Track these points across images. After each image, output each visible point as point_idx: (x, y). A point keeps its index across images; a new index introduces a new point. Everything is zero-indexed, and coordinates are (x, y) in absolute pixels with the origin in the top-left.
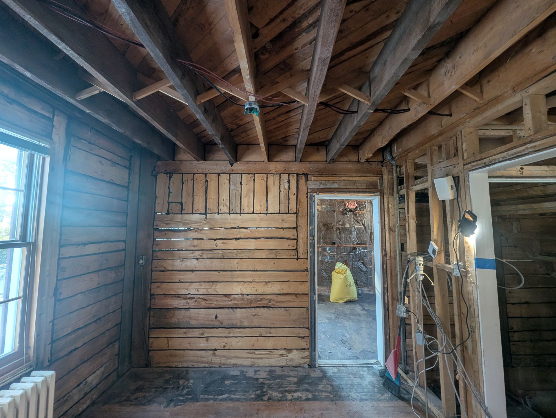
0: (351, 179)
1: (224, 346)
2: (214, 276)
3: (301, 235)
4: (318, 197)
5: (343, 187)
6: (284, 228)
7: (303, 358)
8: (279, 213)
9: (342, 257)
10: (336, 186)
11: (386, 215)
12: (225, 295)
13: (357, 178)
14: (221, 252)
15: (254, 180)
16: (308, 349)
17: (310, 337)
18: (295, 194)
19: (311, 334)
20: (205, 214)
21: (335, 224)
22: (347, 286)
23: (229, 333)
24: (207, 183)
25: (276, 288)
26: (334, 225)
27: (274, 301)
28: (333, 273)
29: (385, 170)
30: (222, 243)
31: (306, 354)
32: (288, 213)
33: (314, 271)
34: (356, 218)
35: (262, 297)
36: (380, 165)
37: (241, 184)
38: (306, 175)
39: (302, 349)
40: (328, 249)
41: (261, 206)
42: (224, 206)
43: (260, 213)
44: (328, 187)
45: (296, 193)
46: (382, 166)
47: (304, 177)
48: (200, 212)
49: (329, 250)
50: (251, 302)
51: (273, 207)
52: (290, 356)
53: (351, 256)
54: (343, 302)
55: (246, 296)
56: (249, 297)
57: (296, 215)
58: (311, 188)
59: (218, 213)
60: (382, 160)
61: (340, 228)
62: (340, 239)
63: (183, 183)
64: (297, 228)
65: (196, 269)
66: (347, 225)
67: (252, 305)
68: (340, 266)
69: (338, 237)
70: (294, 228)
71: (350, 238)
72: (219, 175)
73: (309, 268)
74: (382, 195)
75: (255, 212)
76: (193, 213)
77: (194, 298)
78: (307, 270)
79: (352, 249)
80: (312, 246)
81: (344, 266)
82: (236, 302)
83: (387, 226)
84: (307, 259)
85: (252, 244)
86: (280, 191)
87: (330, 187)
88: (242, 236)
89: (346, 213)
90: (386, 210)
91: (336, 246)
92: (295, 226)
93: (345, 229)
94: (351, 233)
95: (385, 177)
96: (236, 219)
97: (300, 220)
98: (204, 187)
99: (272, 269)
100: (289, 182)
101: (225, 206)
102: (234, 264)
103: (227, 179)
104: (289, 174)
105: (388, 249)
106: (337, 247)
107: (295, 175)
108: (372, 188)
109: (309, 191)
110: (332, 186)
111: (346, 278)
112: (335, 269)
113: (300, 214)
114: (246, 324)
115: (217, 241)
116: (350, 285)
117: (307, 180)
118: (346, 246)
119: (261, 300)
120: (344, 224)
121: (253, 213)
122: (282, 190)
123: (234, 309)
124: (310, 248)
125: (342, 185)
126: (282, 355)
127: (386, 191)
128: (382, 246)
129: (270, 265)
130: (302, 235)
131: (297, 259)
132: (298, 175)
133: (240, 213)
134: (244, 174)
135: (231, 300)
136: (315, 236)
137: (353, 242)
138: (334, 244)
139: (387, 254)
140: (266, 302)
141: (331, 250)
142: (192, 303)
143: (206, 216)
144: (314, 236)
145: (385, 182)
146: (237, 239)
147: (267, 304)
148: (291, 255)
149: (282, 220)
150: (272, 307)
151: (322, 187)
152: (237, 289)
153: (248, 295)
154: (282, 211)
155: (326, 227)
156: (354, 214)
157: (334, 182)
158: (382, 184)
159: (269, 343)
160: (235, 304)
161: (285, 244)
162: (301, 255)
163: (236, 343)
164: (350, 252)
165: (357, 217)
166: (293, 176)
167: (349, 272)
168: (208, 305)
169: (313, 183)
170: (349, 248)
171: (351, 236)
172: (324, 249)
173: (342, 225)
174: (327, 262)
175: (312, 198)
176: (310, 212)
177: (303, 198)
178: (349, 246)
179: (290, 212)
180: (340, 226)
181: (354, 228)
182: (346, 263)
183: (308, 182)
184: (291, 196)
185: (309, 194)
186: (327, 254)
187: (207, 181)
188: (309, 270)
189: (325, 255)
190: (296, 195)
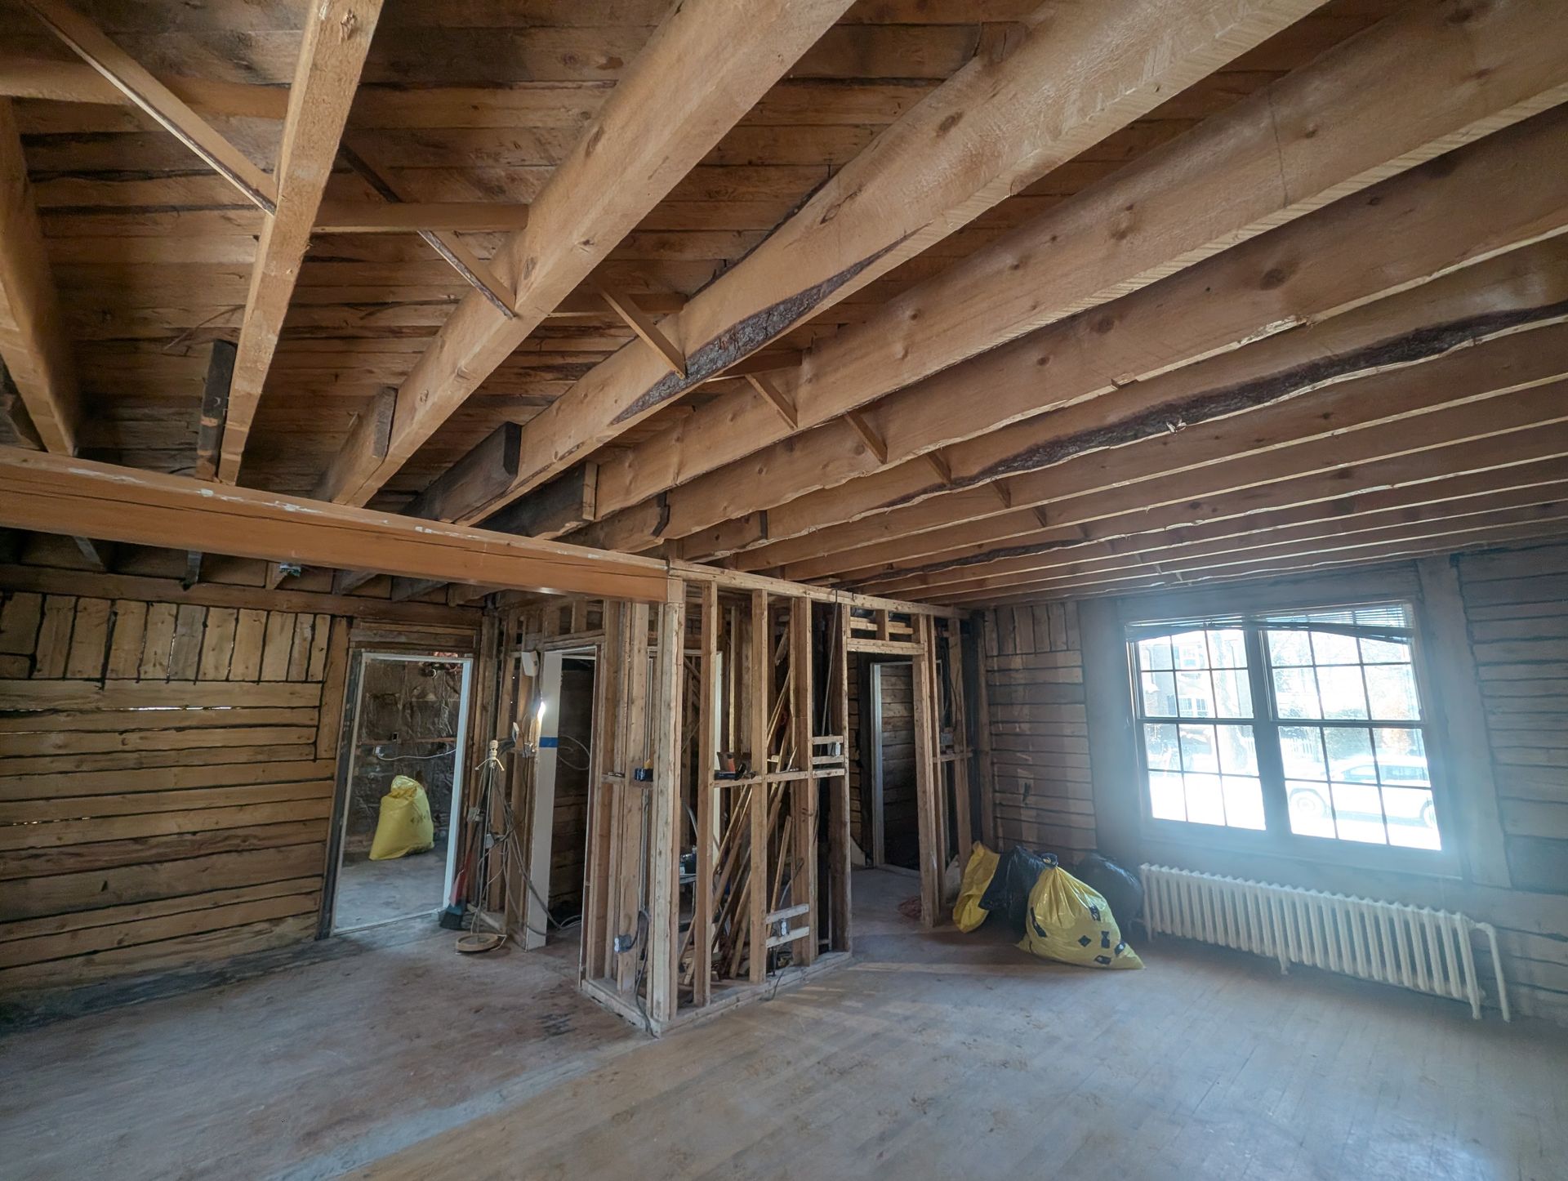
0: (431, 630)
1: (120, 942)
2: (110, 805)
3: (326, 720)
4: (367, 657)
5: (415, 642)
6: (293, 708)
7: (306, 928)
8: (287, 681)
9: (410, 766)
10: (403, 639)
11: (480, 688)
12: (136, 840)
13: (440, 630)
14: (136, 755)
15: (237, 620)
16: (317, 911)
17: (323, 892)
18: (322, 649)
19: (324, 907)
20: (102, 680)
21: (402, 698)
22: (412, 821)
23: (138, 913)
24: (113, 618)
25: (261, 815)
26: (400, 698)
27: (255, 837)
28: (386, 800)
29: (486, 620)
30: (141, 738)
31: (314, 919)
32: (306, 682)
33: (346, 779)
34: (452, 683)
35: (227, 833)
36: (480, 613)
37: (205, 625)
38: (350, 620)
39: (304, 914)
40: (378, 750)
41: (247, 668)
42: (154, 665)
43: (243, 681)
44: (388, 640)
45: (325, 647)
46: (483, 615)
47: (344, 622)
48: (86, 676)
49: (381, 752)
50: (202, 844)
51: (274, 668)
52: (278, 930)
53: (433, 762)
54: (399, 856)
55: (189, 837)
56: (198, 837)
57: (320, 685)
58: (357, 640)
59: (138, 680)
60: (483, 605)
61: (414, 704)
62: (411, 727)
63: (43, 614)
64: (319, 707)
65: (60, 794)
66: (431, 697)
67: (202, 852)
68: (402, 782)
69: (406, 724)
70: (314, 707)
71: (434, 724)
72: (149, 603)
73: (336, 774)
74: (477, 659)
75: (231, 678)
76: (64, 678)
77: (45, 855)
78: (331, 778)
79: (435, 747)
80: (348, 736)
81: (411, 783)
82: (161, 850)
83: (479, 703)
84: (335, 759)
85: (217, 738)
86: (293, 643)
87: (392, 640)
88: (194, 723)
89: (431, 674)
90: (480, 680)
91: (399, 741)
92: (318, 704)
93: (425, 707)
94: (438, 714)
95: (485, 631)
96: (183, 692)
97: (327, 693)
98: (105, 626)
99: (259, 781)
100: (313, 628)
101: (158, 666)
102: (168, 778)
103: (170, 615)
104: (315, 615)
105: (476, 737)
106: (402, 744)
107: (329, 617)
108: (463, 646)
109: (353, 644)
110: (397, 640)
111: (412, 805)
112: (390, 791)
113: (329, 683)
114: (182, 889)
115: (124, 735)
116: (421, 818)
117: (350, 625)
118: (423, 741)
119: (226, 838)
120: (423, 694)
121: (227, 680)
122: (297, 641)
123: (157, 866)
124: (343, 740)
125: (414, 638)
126: (259, 933)
127: (484, 651)
128: (468, 732)
129: (256, 774)
130: (329, 719)
131: (314, 760)
132: (333, 617)
133: (196, 680)
134: (213, 606)
135: (152, 847)
136: (354, 720)
137: (439, 732)
138: (395, 738)
139: (473, 744)
140: (238, 841)
141: (386, 752)
142: (39, 865)
143: (103, 684)
144: (352, 720)
145: (485, 638)
146: (179, 729)
147: (239, 845)
148: (301, 754)
149: (291, 694)
150: (247, 850)
151: (377, 639)
152: (169, 825)
153: (194, 833)
154: (294, 676)
155: (381, 700)
156: (448, 673)
157: (400, 633)
158: (480, 641)
159: (236, 916)
160: (160, 855)
161: (292, 736)
162: (322, 753)
163: (149, 930)
164: (432, 753)
165: (454, 681)
166: (324, 618)
167: (421, 793)
168: (87, 865)
169: (359, 634)
170: (429, 746)
171: (436, 720)
172: (369, 751)
173: (418, 697)
174: (373, 779)
175: (357, 657)
176: (350, 680)
177: (339, 656)
178: (431, 741)
179: (309, 680)
180: (414, 700)
181: (446, 704)
182: (418, 777)
183: (352, 630)
184: (315, 653)
185: (350, 650)
186: (375, 761)
187: (116, 614)
188: (335, 777)
189: (371, 764)
190: (324, 652)
